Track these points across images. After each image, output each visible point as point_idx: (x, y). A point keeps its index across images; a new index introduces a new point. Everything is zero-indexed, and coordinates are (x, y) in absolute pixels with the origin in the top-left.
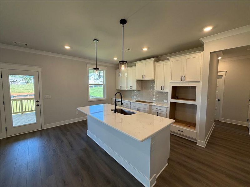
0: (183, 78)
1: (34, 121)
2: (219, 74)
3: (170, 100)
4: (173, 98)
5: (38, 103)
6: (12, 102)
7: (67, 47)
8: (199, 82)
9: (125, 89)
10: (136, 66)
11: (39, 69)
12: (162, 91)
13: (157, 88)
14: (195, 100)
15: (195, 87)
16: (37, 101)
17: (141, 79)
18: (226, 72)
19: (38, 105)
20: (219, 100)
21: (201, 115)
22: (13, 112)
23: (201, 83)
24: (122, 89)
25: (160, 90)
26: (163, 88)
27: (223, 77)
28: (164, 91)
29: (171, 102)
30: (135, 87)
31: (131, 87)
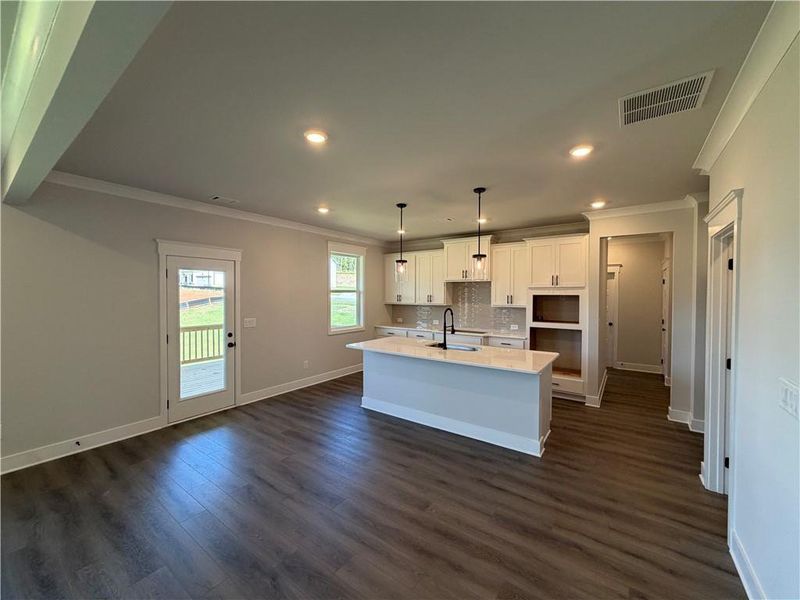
0: (555, 280)
1: (220, 385)
2: (610, 270)
3: (530, 323)
4: (536, 319)
5: (231, 340)
6: (181, 334)
7: (323, 211)
8: (583, 288)
9: (412, 302)
10: (445, 247)
11: (237, 255)
12: (510, 305)
13: (498, 299)
14: (578, 323)
15: (577, 298)
16: (230, 335)
17: (459, 278)
18: (621, 266)
19: (230, 345)
20: (611, 324)
21: (589, 349)
22: (181, 360)
23: (587, 290)
24: (404, 302)
25: (504, 303)
26: (510, 299)
27: (616, 275)
28: (514, 305)
29: (532, 329)
30: (440, 298)
31: (430, 298)
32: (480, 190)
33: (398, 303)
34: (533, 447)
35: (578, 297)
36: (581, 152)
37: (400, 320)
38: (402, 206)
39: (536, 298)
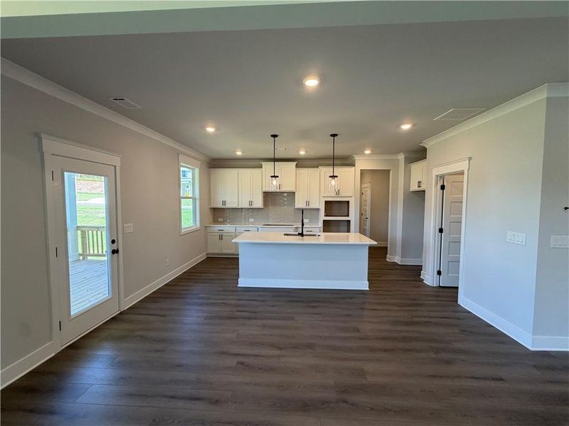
3: (323, 217)
4: (327, 215)
5: (114, 246)
7: (210, 130)
9: (235, 206)
10: (263, 167)
11: (117, 161)
12: (308, 207)
13: (300, 203)
14: (349, 216)
16: (113, 241)
19: (113, 251)
23: (353, 198)
24: (228, 206)
25: (304, 206)
26: (308, 203)
28: (310, 207)
29: (324, 221)
30: (259, 203)
31: (251, 203)
32: (334, 135)
33: (223, 207)
34: (364, 285)
35: (348, 202)
36: (406, 127)
37: (221, 220)
38: (275, 136)
39: (326, 202)
